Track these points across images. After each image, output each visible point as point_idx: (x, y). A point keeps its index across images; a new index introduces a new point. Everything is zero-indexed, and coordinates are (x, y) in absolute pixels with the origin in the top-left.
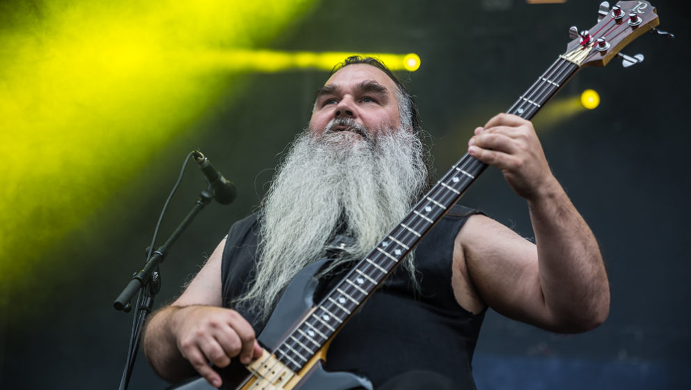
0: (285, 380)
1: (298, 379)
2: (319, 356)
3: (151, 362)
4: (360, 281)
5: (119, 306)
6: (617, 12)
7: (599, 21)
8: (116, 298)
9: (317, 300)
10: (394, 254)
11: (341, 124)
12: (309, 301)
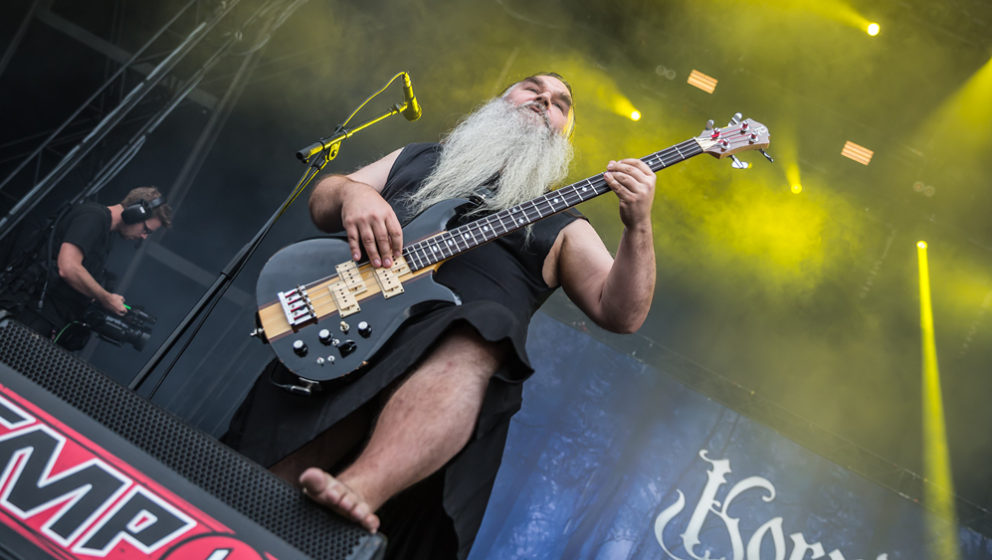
0: (403, 272)
1: (412, 276)
2: (433, 267)
3: (311, 208)
4: (486, 230)
5: (300, 156)
6: (745, 126)
7: (730, 125)
8: (301, 149)
9: (449, 226)
10: (518, 221)
11: (538, 107)
12: (443, 225)
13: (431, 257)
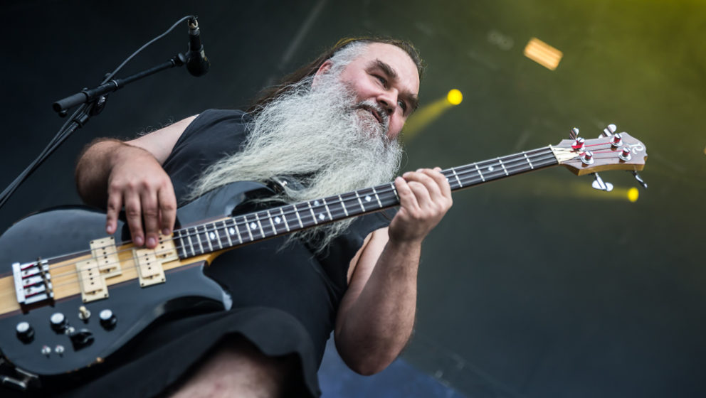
0: (169, 258)
1: (178, 264)
2: (206, 258)
4: (278, 221)
6: (617, 140)
7: (599, 137)
9: (234, 213)
10: (317, 217)
12: (229, 210)
13: (205, 244)
